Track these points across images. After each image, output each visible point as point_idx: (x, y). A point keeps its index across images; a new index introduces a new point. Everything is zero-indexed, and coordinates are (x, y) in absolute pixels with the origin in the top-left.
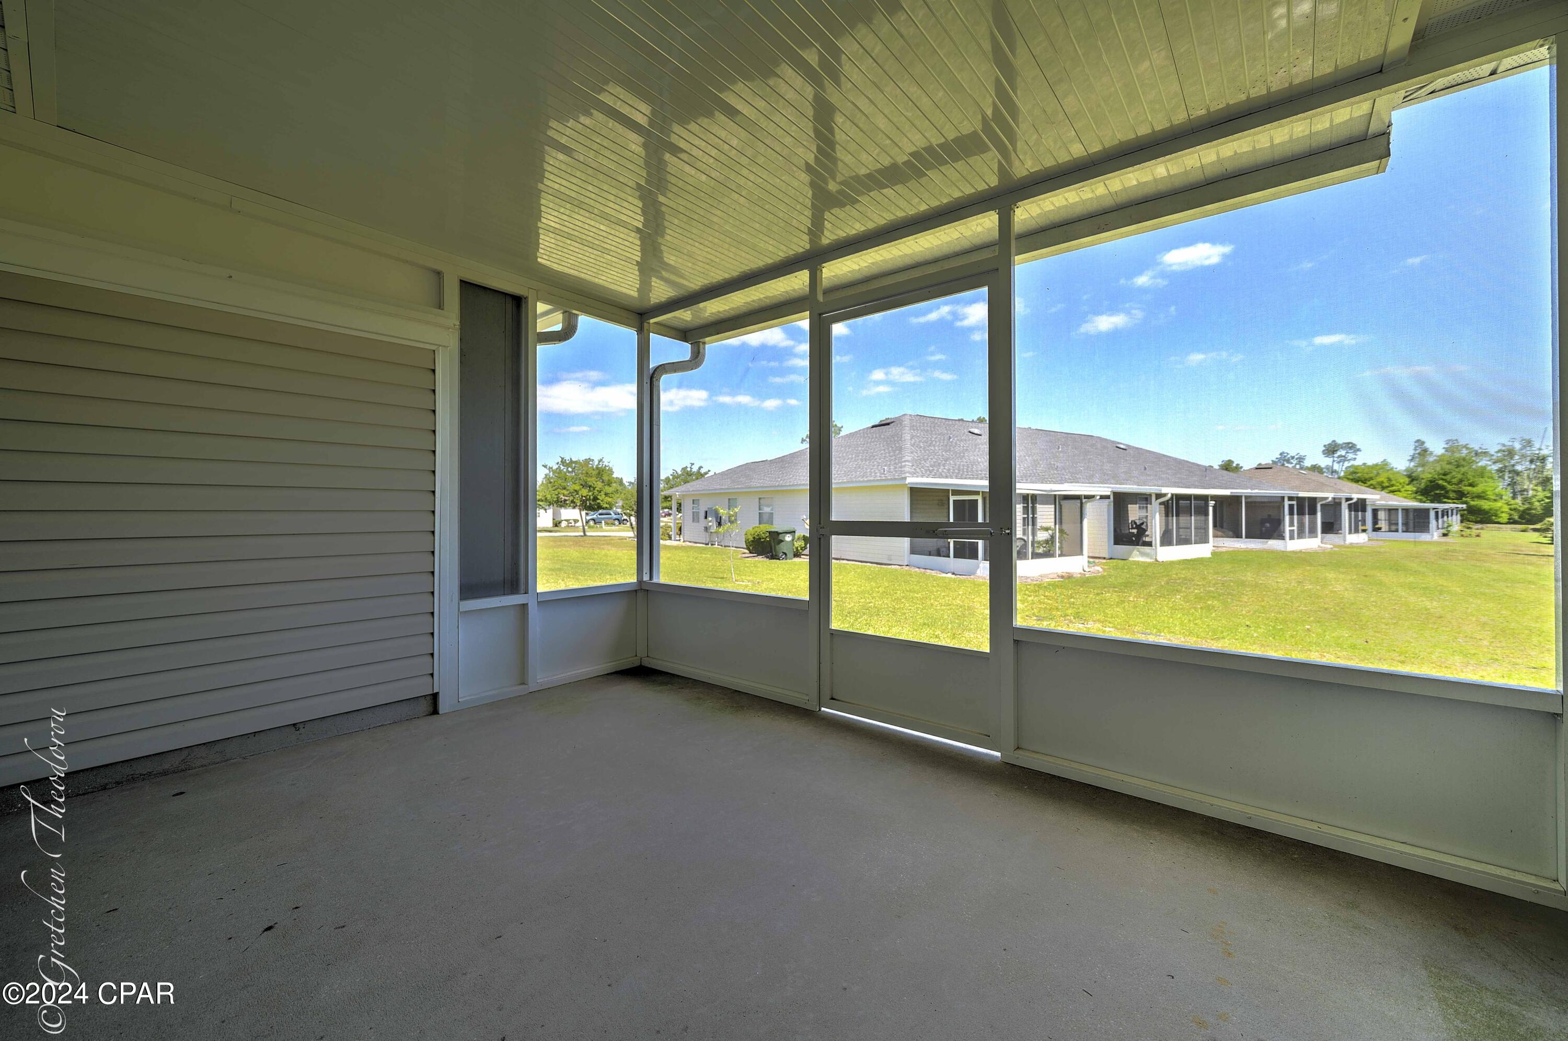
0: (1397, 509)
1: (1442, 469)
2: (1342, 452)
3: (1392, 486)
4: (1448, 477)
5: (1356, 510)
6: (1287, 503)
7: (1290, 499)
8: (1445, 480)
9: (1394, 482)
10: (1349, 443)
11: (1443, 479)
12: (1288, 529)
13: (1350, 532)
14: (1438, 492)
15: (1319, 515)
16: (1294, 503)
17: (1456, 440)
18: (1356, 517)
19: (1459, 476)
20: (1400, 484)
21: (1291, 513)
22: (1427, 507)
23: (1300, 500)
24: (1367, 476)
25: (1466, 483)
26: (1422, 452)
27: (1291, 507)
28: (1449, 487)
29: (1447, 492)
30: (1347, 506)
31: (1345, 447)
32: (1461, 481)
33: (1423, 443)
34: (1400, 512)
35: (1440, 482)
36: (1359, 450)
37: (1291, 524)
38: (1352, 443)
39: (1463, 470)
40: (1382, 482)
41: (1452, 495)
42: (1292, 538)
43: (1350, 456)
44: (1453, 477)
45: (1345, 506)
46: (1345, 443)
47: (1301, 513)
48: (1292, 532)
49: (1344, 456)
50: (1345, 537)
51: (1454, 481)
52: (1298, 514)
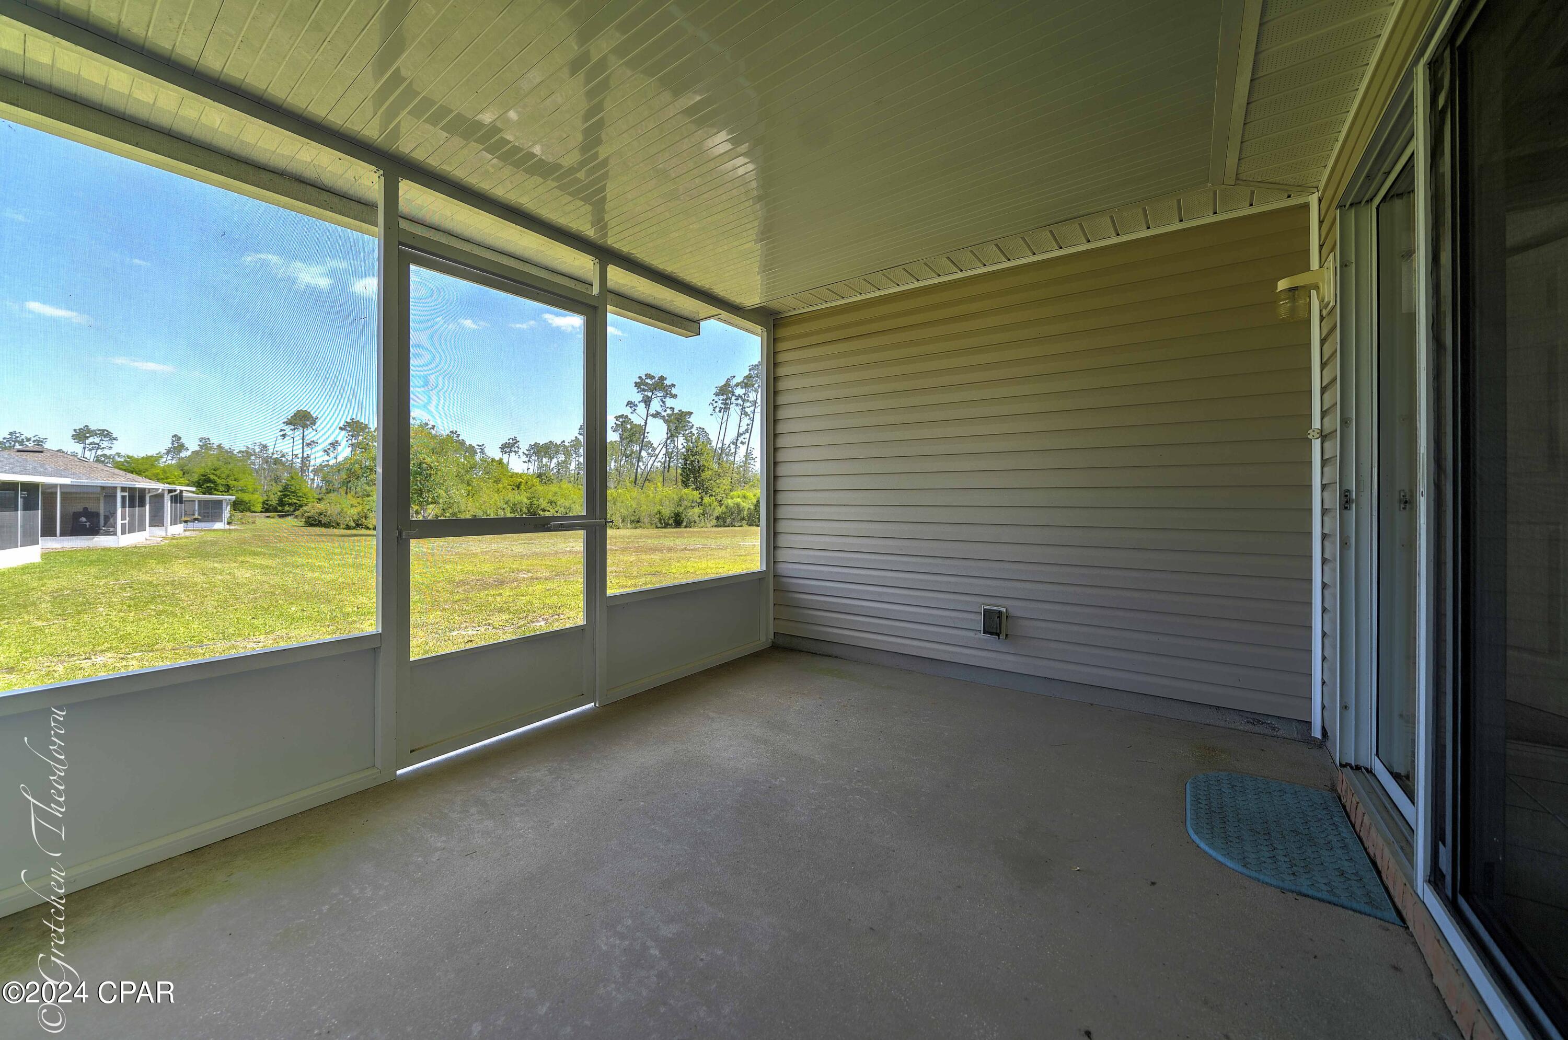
0: (194, 501)
1: (213, 465)
2: (97, 440)
3: (167, 478)
4: (218, 472)
5: (176, 502)
6: (119, 494)
7: (123, 489)
8: (216, 475)
9: (168, 475)
10: (104, 431)
11: (213, 474)
12: (119, 522)
13: (171, 525)
14: (208, 485)
15: (147, 507)
16: (127, 494)
17: (208, 439)
18: (176, 509)
19: (227, 472)
20: (175, 477)
21: (123, 506)
22: (220, 499)
23: (132, 490)
24: (141, 467)
25: (232, 478)
26: (177, 445)
27: (123, 498)
28: (219, 481)
29: (216, 485)
30: (169, 498)
31: (99, 434)
32: (228, 476)
33: (180, 438)
34: (197, 503)
35: (212, 477)
36: (115, 439)
37: (123, 518)
38: (107, 431)
39: (230, 466)
40: (158, 474)
41: (221, 488)
42: (123, 533)
43: (105, 444)
44: (222, 472)
45: (167, 498)
46: (100, 430)
47: (132, 505)
48: (123, 525)
49: (98, 444)
50: (166, 528)
51: (223, 476)
52: (129, 507)
